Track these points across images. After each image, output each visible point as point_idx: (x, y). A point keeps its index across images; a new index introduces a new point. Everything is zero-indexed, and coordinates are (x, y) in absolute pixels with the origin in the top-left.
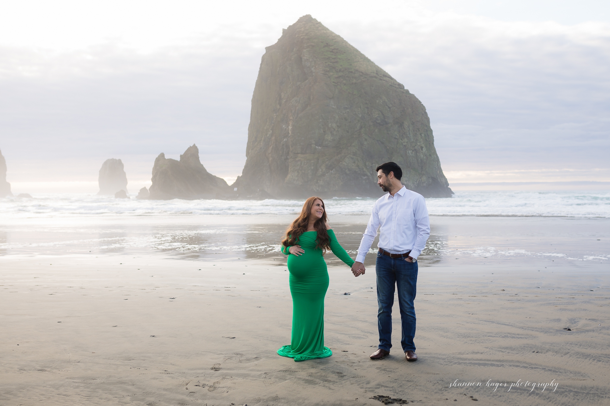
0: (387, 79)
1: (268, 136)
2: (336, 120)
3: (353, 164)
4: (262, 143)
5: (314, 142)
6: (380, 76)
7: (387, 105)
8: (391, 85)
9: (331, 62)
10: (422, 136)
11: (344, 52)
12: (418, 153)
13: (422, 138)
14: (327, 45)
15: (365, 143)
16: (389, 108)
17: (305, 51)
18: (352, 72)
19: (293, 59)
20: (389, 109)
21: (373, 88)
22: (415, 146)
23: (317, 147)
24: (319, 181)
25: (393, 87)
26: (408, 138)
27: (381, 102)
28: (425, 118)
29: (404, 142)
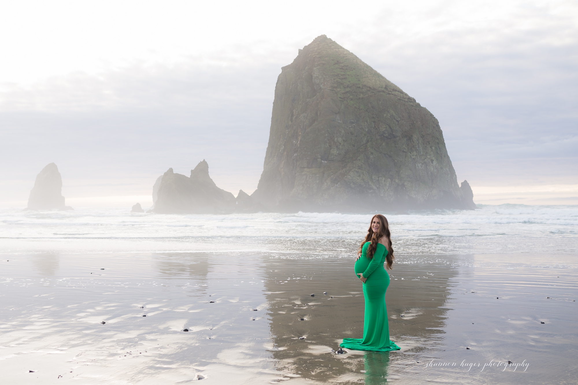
0: (396, 93)
1: (280, 151)
2: (342, 134)
3: (358, 178)
4: (275, 158)
5: (319, 157)
6: (390, 90)
7: (395, 119)
8: (399, 99)
9: (339, 79)
10: (432, 149)
11: (354, 69)
12: (428, 167)
13: (432, 151)
14: (338, 63)
15: (371, 157)
16: (398, 121)
17: (315, 68)
18: (360, 87)
19: (304, 77)
20: (397, 123)
21: (380, 102)
22: (425, 159)
23: (323, 161)
24: (324, 195)
25: (402, 101)
26: (417, 152)
27: (389, 115)
28: (436, 131)
29: (413, 155)
